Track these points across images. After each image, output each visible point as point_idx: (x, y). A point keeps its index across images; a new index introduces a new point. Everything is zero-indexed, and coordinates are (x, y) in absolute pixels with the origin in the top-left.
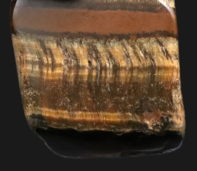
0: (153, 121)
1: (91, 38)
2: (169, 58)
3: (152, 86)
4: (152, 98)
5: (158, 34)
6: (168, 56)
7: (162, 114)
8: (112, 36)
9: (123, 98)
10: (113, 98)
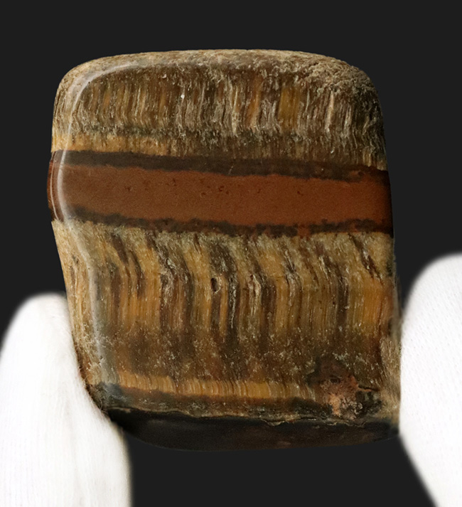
0: (342, 400)
1: (217, 233)
2: (375, 275)
3: (341, 330)
4: (340, 354)
5: (353, 225)
6: (373, 271)
7: (360, 387)
8: (260, 229)
9: (282, 354)
10: (263, 354)
